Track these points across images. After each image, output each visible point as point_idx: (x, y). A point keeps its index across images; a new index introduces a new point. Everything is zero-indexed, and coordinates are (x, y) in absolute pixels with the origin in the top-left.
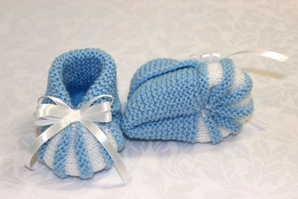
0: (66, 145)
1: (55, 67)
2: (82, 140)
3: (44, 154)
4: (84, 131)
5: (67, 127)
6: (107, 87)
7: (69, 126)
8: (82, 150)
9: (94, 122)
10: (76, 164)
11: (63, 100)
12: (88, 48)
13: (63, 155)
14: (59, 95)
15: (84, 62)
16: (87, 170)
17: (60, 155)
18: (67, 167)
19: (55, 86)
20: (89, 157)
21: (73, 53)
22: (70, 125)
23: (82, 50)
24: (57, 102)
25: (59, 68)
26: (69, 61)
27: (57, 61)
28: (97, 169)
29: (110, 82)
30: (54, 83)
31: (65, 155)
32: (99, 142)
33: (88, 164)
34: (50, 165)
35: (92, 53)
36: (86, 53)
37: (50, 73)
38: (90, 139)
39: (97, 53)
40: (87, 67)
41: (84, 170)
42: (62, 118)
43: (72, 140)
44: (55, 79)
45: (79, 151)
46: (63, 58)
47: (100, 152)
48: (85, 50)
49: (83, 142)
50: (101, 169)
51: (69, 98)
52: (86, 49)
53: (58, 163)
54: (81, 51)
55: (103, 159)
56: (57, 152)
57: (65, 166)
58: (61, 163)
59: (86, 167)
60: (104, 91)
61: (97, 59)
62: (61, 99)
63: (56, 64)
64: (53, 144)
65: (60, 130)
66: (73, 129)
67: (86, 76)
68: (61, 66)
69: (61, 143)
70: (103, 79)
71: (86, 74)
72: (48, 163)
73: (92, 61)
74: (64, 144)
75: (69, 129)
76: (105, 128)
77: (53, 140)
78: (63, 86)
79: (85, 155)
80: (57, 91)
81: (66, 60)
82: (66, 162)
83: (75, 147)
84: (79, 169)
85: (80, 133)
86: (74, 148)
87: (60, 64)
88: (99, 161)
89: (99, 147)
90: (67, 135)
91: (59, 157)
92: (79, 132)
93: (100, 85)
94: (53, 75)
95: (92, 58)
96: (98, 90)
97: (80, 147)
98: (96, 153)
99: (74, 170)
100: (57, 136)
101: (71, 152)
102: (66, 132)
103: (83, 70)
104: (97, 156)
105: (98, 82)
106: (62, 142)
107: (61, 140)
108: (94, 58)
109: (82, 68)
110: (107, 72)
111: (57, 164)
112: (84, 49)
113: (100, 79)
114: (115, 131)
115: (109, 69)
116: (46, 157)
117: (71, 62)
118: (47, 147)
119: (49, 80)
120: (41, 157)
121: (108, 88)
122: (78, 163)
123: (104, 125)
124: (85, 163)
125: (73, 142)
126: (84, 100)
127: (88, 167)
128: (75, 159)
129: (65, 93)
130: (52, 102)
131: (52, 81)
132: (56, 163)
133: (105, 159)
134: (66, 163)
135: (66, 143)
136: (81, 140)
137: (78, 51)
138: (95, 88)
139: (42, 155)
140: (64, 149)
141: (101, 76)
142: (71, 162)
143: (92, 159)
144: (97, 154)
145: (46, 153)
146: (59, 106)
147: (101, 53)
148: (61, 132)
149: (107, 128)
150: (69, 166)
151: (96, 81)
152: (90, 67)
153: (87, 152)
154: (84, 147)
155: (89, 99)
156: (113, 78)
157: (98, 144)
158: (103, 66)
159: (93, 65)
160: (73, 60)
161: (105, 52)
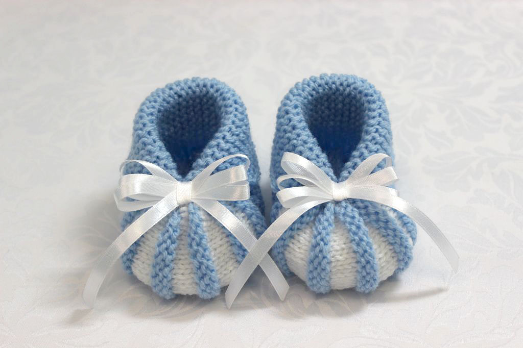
0: (172, 243)
1: (144, 112)
2: (201, 233)
3: (133, 261)
4: (203, 218)
5: (172, 213)
6: (237, 143)
7: (176, 211)
8: (201, 250)
9: (220, 202)
10: (192, 276)
11: (163, 166)
12: (198, 78)
14: (155, 159)
15: (191, 102)
16: (210, 284)
17: (163, 260)
18: (176, 281)
19: (145, 145)
20: (213, 261)
21: (174, 87)
22: (178, 208)
23: (188, 81)
24: (152, 169)
25: (152, 114)
26: (168, 103)
27: (148, 102)
28: (227, 282)
29: (242, 135)
30: (144, 139)
31: (172, 261)
32: (229, 235)
33: (213, 274)
34: (146, 279)
35: (205, 86)
36: (194, 85)
37: (136, 122)
38: (214, 231)
39: (212, 87)
40: (196, 110)
41: (206, 285)
42: (162, 198)
43: (182, 235)
44: (144, 132)
45: (197, 251)
46: (159, 97)
47: (232, 253)
48: (193, 81)
49: (203, 236)
51: (173, 163)
52: (194, 79)
53: (160, 274)
54: (186, 82)
55: (237, 265)
56: (159, 255)
57: (173, 279)
58: (165, 275)
59: (210, 279)
60: (232, 150)
61: (212, 97)
62: (159, 165)
63: (147, 107)
64: (149, 242)
66: (183, 215)
67: (194, 123)
68: (154, 112)
69: (164, 240)
70: (230, 129)
71: (194, 120)
72: (141, 275)
73: (205, 100)
74: (169, 241)
75: (176, 215)
76: (236, 212)
77: (149, 236)
78: (160, 143)
79: (208, 258)
80: (150, 153)
81: (164, 100)
82: (174, 272)
84: (197, 283)
85: (198, 221)
86: (188, 247)
87: (154, 107)
88: (231, 268)
89: (229, 244)
90: (173, 225)
91: (162, 264)
92: (194, 219)
93: (225, 140)
94: (141, 126)
95: (204, 96)
96: (223, 150)
97: (198, 245)
98: (224, 254)
99: (187, 286)
100: (156, 230)
101: (182, 255)
102: (172, 220)
103: (189, 114)
104: (227, 260)
105: (222, 136)
106: (166, 238)
107: (164, 234)
108: (208, 96)
109: (188, 110)
110: (235, 119)
111: (158, 277)
112: (191, 79)
113: (224, 130)
114: (254, 216)
115: (236, 113)
116: (137, 266)
118: (138, 248)
119: (135, 136)
120: (127, 265)
121: (239, 146)
122: (194, 273)
123: (235, 207)
124: (209, 272)
125: (183, 237)
126: (198, 167)
127: (213, 279)
128: (189, 267)
129: (165, 154)
130: (142, 170)
131: (140, 137)
132: (156, 275)
134: (175, 274)
135: (173, 239)
136: (199, 232)
137: (181, 83)
138: (218, 146)
139: (129, 263)
140: (169, 250)
141: (224, 125)
142: (182, 273)
143: (218, 265)
144: (226, 256)
145: (137, 259)
146: (157, 177)
147: (219, 86)
149: (239, 212)
150: (179, 280)
151: (218, 135)
152: (201, 109)
153: (210, 253)
154: (205, 244)
155: (207, 165)
156: (244, 127)
157: (227, 239)
158: (223, 109)
159: (205, 107)
160: (174, 99)
161: (225, 85)
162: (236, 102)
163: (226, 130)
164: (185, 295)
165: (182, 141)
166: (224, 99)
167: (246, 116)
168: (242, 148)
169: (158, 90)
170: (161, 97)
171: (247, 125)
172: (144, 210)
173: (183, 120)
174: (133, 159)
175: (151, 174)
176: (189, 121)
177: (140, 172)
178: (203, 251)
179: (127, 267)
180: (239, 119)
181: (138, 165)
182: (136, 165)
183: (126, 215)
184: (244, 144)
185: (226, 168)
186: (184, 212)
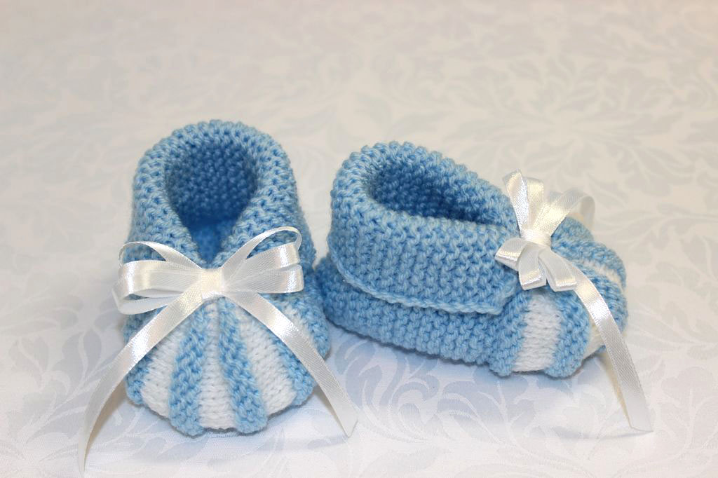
0: (198, 355)
1: (147, 172)
2: (238, 340)
3: (142, 383)
4: (239, 318)
5: (196, 312)
6: (282, 211)
7: (201, 310)
8: (239, 364)
9: (262, 295)
10: (227, 400)
11: (179, 248)
12: (218, 120)
13: (193, 380)
14: (167, 238)
15: (208, 153)
16: (253, 409)
17: (186, 380)
18: (204, 408)
19: (153, 218)
20: (256, 379)
21: (184, 134)
22: (203, 307)
23: (203, 126)
24: (165, 253)
25: (157, 174)
26: (178, 156)
27: (148, 157)
28: (274, 407)
29: (287, 199)
30: (150, 210)
31: (198, 381)
32: (277, 341)
33: (257, 396)
34: (162, 407)
35: (227, 133)
36: (211, 131)
37: (137, 188)
38: (255, 336)
39: (237, 134)
40: (216, 165)
41: (248, 411)
42: (182, 292)
43: (210, 343)
44: (150, 199)
45: (233, 366)
46: (164, 149)
47: (282, 365)
48: (211, 125)
49: (241, 344)
50: (283, 407)
51: (192, 243)
52: (212, 123)
53: (183, 401)
54: (201, 126)
55: (289, 382)
56: (179, 374)
57: (200, 406)
58: (190, 402)
59: (253, 403)
60: (276, 221)
61: (239, 148)
62: (174, 246)
63: (149, 164)
64: (165, 356)
65: (180, 322)
66: (211, 315)
67: (215, 184)
68: (160, 170)
69: (187, 351)
70: (271, 192)
71: (214, 180)
72: (154, 403)
73: (228, 152)
74: (193, 354)
75: (201, 316)
76: (285, 307)
77: (164, 347)
78: (172, 215)
79: (249, 376)
80: (161, 229)
81: (172, 153)
82: (201, 396)
83: (221, 359)
84: (234, 410)
85: (232, 324)
86: (220, 361)
87: (158, 164)
88: (280, 387)
89: (277, 353)
90: (198, 331)
91: (185, 385)
92: (228, 322)
93: (264, 208)
94: (144, 191)
95: (226, 147)
96: (262, 221)
97: (234, 357)
98: (271, 368)
99: (221, 414)
100: (173, 338)
101: (212, 371)
102: (195, 323)
103: (207, 171)
104: (274, 376)
105: (260, 202)
106: (189, 349)
107: (186, 344)
108: (232, 147)
109: (206, 166)
110: (275, 176)
111: (179, 404)
112: (208, 122)
113: (263, 194)
114: (309, 313)
115: (278, 168)
116: (149, 390)
117: (183, 156)
118: (150, 364)
119: (138, 206)
120: (135, 390)
121: (284, 214)
122: (231, 396)
123: (283, 300)
124: (250, 393)
125: (212, 347)
126: (230, 246)
127: (257, 403)
128: (222, 388)
129: (180, 231)
130: (150, 254)
131: (145, 207)
132: (176, 402)
133: (293, 382)
134: (203, 399)
135: (198, 350)
136: (235, 339)
137: (193, 127)
138: (255, 216)
139: (136, 385)
140: (195, 366)
141: (262, 186)
142: (213, 396)
143: (262, 384)
144: (274, 370)
145: (149, 380)
146: (172, 264)
147: (247, 134)
148: (182, 327)
149: (289, 308)
150: (210, 406)
151: (254, 200)
152: (223, 164)
153: (251, 368)
154: (243, 356)
155: (242, 243)
156: (289, 188)
157: (274, 347)
158: (258, 163)
159: (229, 161)
160: (186, 150)
161: (256, 131)
162: (275, 153)
163: (265, 193)
164: (217, 428)
165: (201, 210)
166: (259, 150)
167: (292, 170)
168: (289, 217)
169: (162, 141)
170: (167, 150)
171: (293, 185)
172: (156, 312)
173: (200, 179)
174: (137, 240)
175: (165, 260)
176: (207, 180)
177: (148, 257)
178: (241, 365)
179: (135, 392)
180: (282, 177)
181: (144, 248)
182: (141, 248)
183: (130, 319)
184: (292, 211)
185: (269, 247)
186: (213, 311)
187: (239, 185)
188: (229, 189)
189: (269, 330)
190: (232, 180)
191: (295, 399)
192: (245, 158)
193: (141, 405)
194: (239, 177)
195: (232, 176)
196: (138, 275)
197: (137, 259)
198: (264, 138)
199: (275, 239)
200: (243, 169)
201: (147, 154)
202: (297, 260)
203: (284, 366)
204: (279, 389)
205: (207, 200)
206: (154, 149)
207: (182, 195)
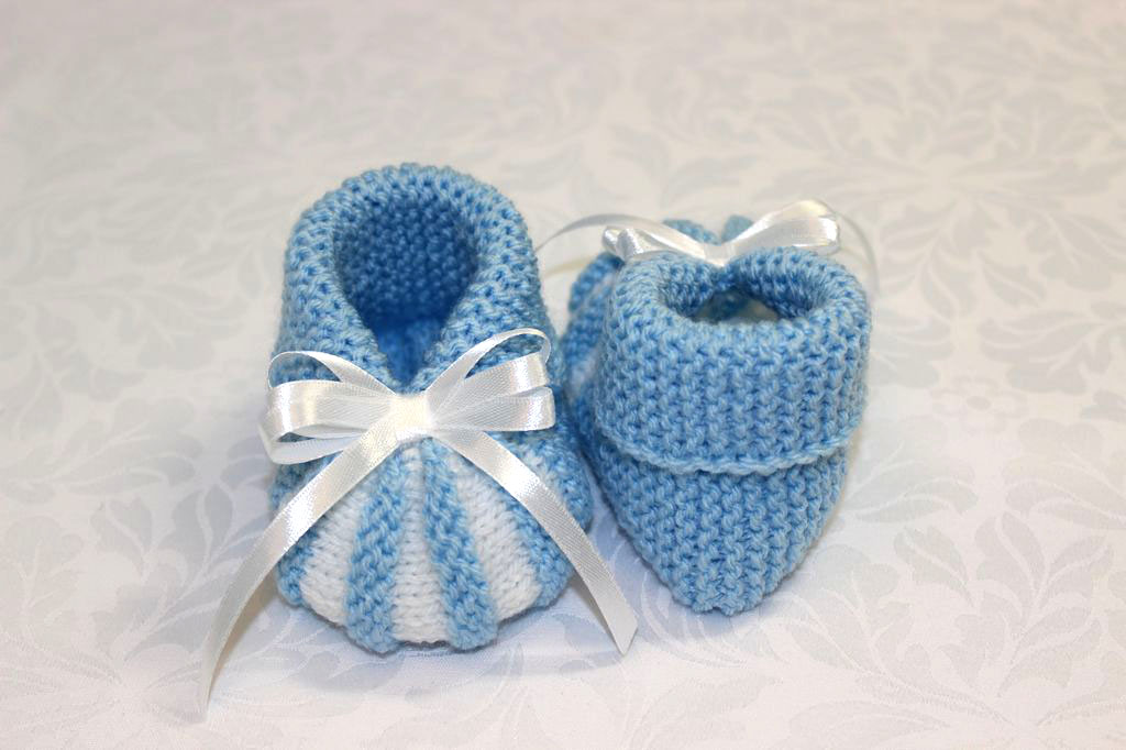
0: (393, 528)
1: (307, 244)
2: (455, 504)
3: (302, 571)
4: (455, 471)
5: (387, 462)
6: (517, 304)
7: (394, 458)
8: (455, 540)
9: (490, 434)
10: (437, 597)
11: (360, 361)
12: (414, 164)
13: (384, 565)
14: (341, 346)
15: (398, 215)
16: (477, 611)
17: (373, 566)
18: (401, 610)
19: (318, 315)
20: (482, 565)
21: (362, 185)
22: (398, 453)
23: (390, 172)
24: (338, 368)
25: (322, 247)
26: (352, 220)
27: (308, 221)
28: (511, 609)
29: (525, 285)
30: (314, 303)
31: (392, 567)
32: (514, 505)
33: (483, 591)
34: (333, 609)
35: (428, 184)
36: (403, 181)
37: (291, 269)
38: (480, 498)
39: (444, 186)
40: (410, 233)
41: (469, 615)
42: (364, 431)
43: (409, 510)
44: (313, 286)
45: (447, 544)
46: (331, 209)
47: (520, 543)
48: (403, 171)
49: (459, 511)
50: (522, 608)
51: (380, 354)
52: (405, 168)
53: (368, 598)
54: (387, 172)
55: (532, 571)
56: (362, 557)
57: (394, 606)
58: (379, 599)
59: (477, 601)
60: (508, 320)
61: (447, 207)
62: (351, 359)
63: (309, 232)
64: (338, 529)
65: (362, 477)
66: (410, 466)
67: (407, 264)
68: (327, 240)
69: (374, 522)
70: (500, 275)
71: (406, 256)
72: (322, 602)
73: (428, 213)
74: (384, 526)
75: (394, 466)
76: (525, 454)
77: (337, 516)
78: (347, 311)
79: (471, 559)
80: (331, 332)
81: (344, 214)
82: (396, 591)
83: (428, 534)
84: (447, 613)
85: (445, 479)
86: (426, 537)
87: (323, 232)
88: (517, 578)
89: (514, 524)
90: (392, 489)
91: (372, 573)
92: (439, 476)
93: (491, 298)
94: (303, 274)
95: (427, 205)
96: (487, 320)
97: (448, 531)
98: (503, 547)
99: (427, 621)
100: (351, 501)
101: (413, 553)
102: (387, 478)
103: (396, 243)
104: (509, 560)
105: (484, 290)
106: (378, 517)
107: (372, 511)
108: (436, 205)
109: (395, 234)
110: (506, 251)
111: (361, 604)
112: (399, 168)
113: (487, 278)
114: (561, 463)
115: (509, 238)
116: (314, 582)
117: (361, 220)
118: (315, 542)
119: (294, 296)
120: (291, 581)
121: (520, 309)
122: (442, 592)
123: (521, 443)
124: (473, 587)
125: (413, 515)
126: (438, 359)
127: (484, 602)
128: (429, 579)
129: (360, 335)
130: (314, 370)
131: (305, 298)
132: (358, 600)
133: (538, 570)
134: (398, 596)
135: (392, 519)
136: (450, 502)
137: (375, 175)
138: (477, 312)
139: (293, 575)
140: (387, 545)
141: (486, 265)
142: (413, 592)
143: (491, 572)
144: (509, 551)
145: (313, 566)
146: (350, 386)
147: (460, 185)
148: (366, 483)
149: (531, 454)
150: (409, 607)
151: (475, 288)
152: (421, 233)
153: (474, 547)
154: (463, 529)
155: (457, 354)
156: (528, 268)
157: (509, 515)
158: (478, 230)
159: (431, 228)
160: (364, 210)
161: (473, 180)
162: (504, 215)
163: (491, 276)
164: (420, 642)
165: (385, 304)
166: (480, 210)
167: (530, 242)
168: (527, 314)
169: (327, 196)
170: (337, 211)
171: (533, 263)
172: (325, 461)
173: (384, 256)
174: (292, 348)
175: (338, 380)
176: (396, 257)
177: (309, 376)
178: (459, 544)
179: (291, 586)
180: (516, 251)
181: (304, 362)
182: (299, 363)
183: (281, 472)
184: (532, 305)
185: (498, 360)
186: (413, 459)
187: (444, 265)
188: (428, 271)
189: (501, 489)
190: (435, 258)
191: (540, 597)
192: (455, 222)
193: (300, 604)
194: (445, 252)
195: (433, 251)
196: (297, 403)
197: (291, 379)
198: (486, 191)
199: (506, 348)
200: (453, 240)
201: (306, 215)
202: (543, 381)
203: (523, 545)
204: (516, 580)
205: (394, 288)
206: (316, 207)
207: (357, 280)
